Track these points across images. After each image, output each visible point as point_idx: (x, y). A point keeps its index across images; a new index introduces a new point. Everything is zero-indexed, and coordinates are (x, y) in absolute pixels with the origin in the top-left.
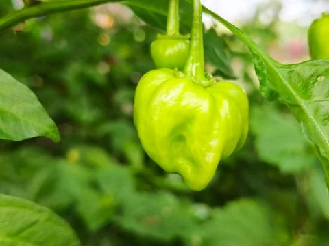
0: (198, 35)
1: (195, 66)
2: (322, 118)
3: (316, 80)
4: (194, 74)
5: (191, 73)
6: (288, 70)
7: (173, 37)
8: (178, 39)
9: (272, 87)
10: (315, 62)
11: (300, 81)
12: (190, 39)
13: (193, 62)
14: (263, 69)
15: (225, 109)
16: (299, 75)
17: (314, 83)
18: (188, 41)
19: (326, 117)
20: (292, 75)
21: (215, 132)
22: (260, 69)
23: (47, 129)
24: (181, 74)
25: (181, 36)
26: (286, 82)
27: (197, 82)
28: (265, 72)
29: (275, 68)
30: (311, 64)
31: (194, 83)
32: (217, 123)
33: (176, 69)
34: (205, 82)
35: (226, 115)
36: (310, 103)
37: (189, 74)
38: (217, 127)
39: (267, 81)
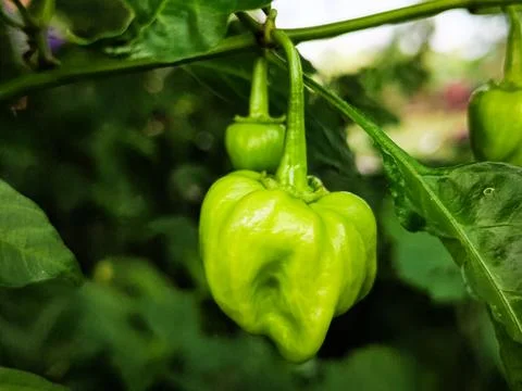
0: (298, 122)
1: (293, 169)
2: (491, 253)
3: (482, 194)
4: (291, 182)
5: (288, 179)
6: (438, 177)
7: (259, 122)
8: (267, 123)
9: (414, 209)
10: (479, 165)
11: (456, 196)
12: (285, 123)
13: (290, 163)
14: (399, 180)
15: (340, 237)
16: (454, 185)
17: (478, 198)
18: (283, 127)
19: (498, 252)
20: (444, 185)
21: (325, 274)
22: (396, 180)
23: (63, 268)
24: (271, 183)
25: (272, 120)
26: (434, 198)
27: (296, 194)
28: (403, 183)
29: (418, 176)
30: (472, 169)
31: (291, 196)
32: (328, 259)
33: (264, 173)
34: (308, 195)
35: (342, 247)
36: (473, 230)
37: (284, 182)
38: (328, 266)
39: (407, 200)
